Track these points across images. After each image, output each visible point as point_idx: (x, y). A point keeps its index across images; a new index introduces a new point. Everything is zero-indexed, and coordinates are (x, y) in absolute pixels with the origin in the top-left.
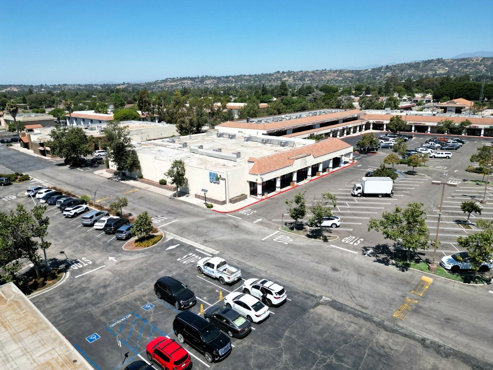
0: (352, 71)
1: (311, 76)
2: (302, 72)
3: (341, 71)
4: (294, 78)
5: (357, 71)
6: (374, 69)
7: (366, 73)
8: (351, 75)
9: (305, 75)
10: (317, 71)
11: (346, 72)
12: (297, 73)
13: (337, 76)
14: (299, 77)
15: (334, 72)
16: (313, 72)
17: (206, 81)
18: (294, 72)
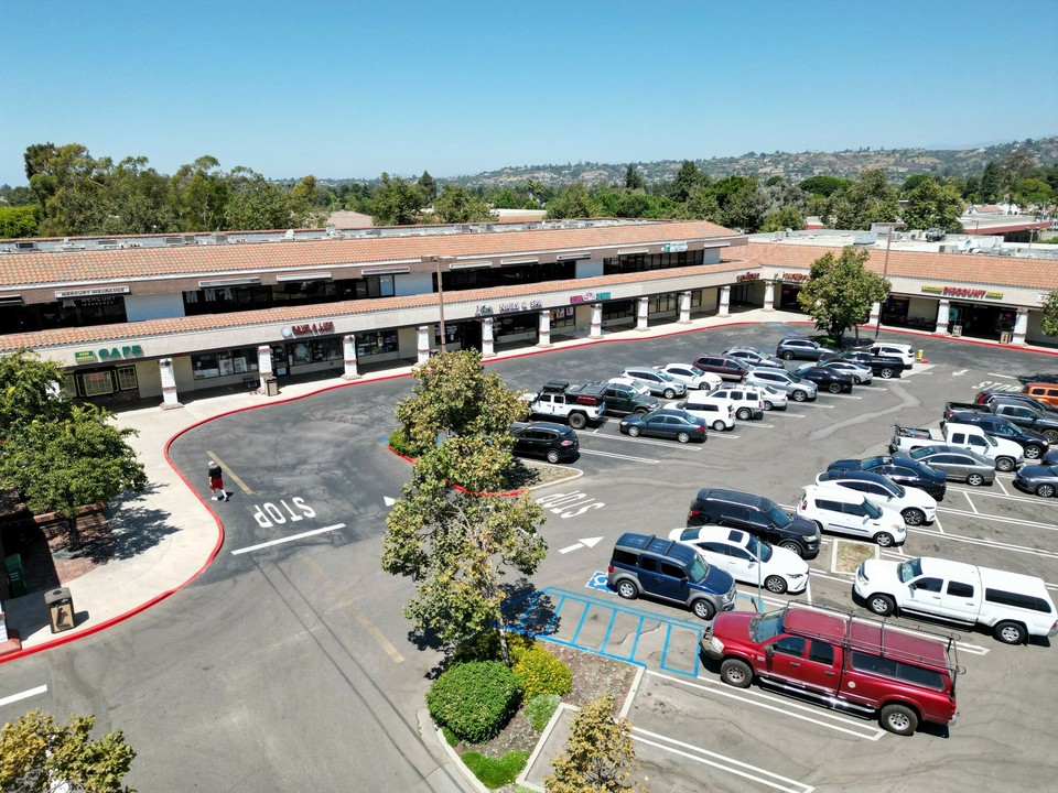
0: (937, 152)
1: (830, 164)
2: (809, 154)
3: (905, 153)
4: (786, 166)
5: (948, 152)
6: (992, 148)
7: (971, 157)
8: (931, 161)
9: (816, 160)
10: (847, 151)
11: (920, 155)
12: (797, 157)
13: (896, 164)
14: (799, 165)
15: (888, 155)
16: (836, 155)
17: (584, 174)
18: (790, 155)
